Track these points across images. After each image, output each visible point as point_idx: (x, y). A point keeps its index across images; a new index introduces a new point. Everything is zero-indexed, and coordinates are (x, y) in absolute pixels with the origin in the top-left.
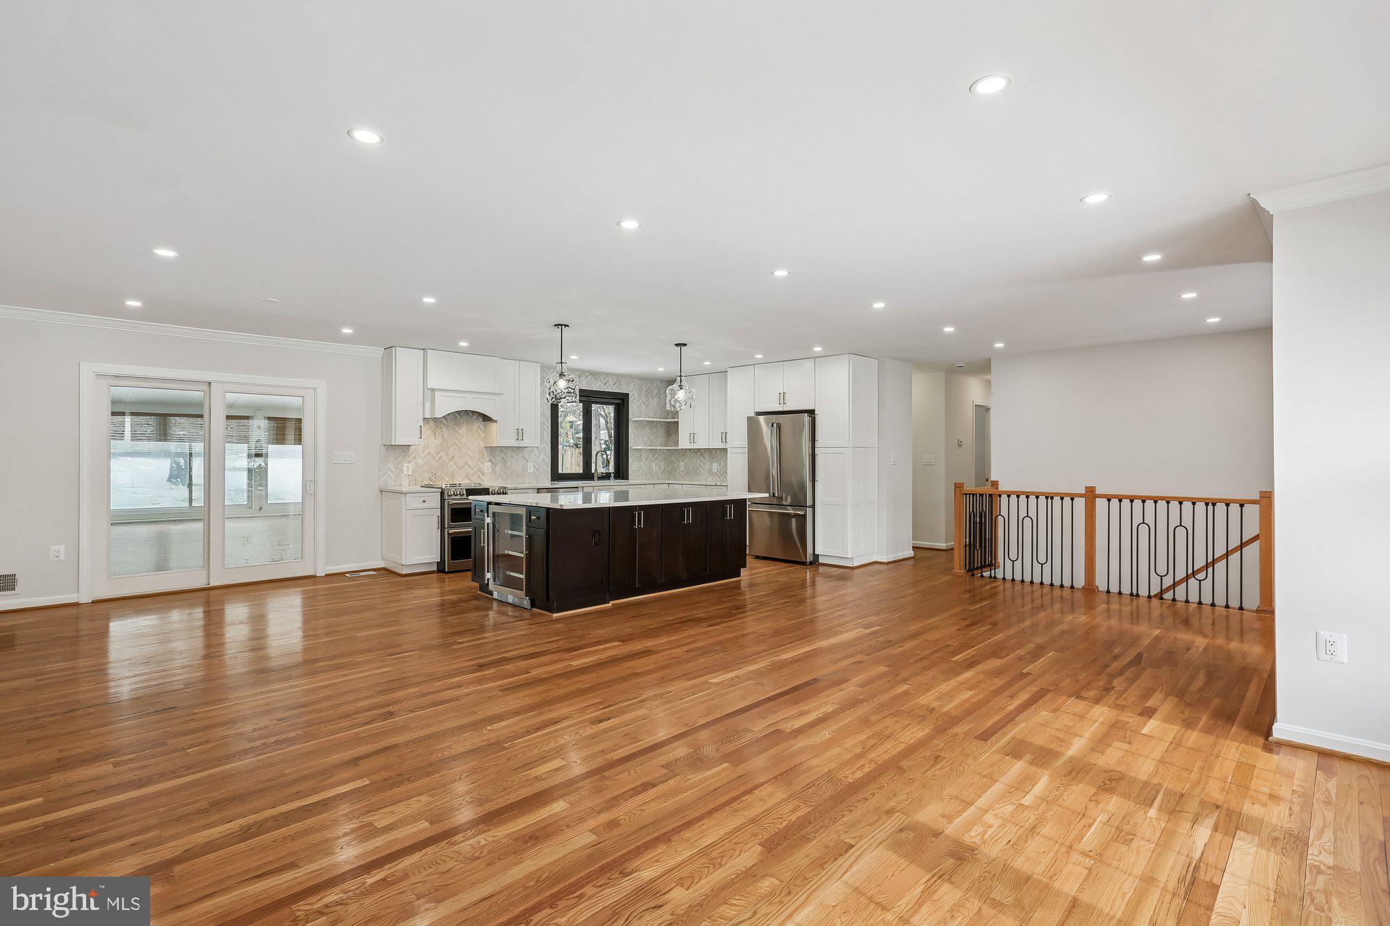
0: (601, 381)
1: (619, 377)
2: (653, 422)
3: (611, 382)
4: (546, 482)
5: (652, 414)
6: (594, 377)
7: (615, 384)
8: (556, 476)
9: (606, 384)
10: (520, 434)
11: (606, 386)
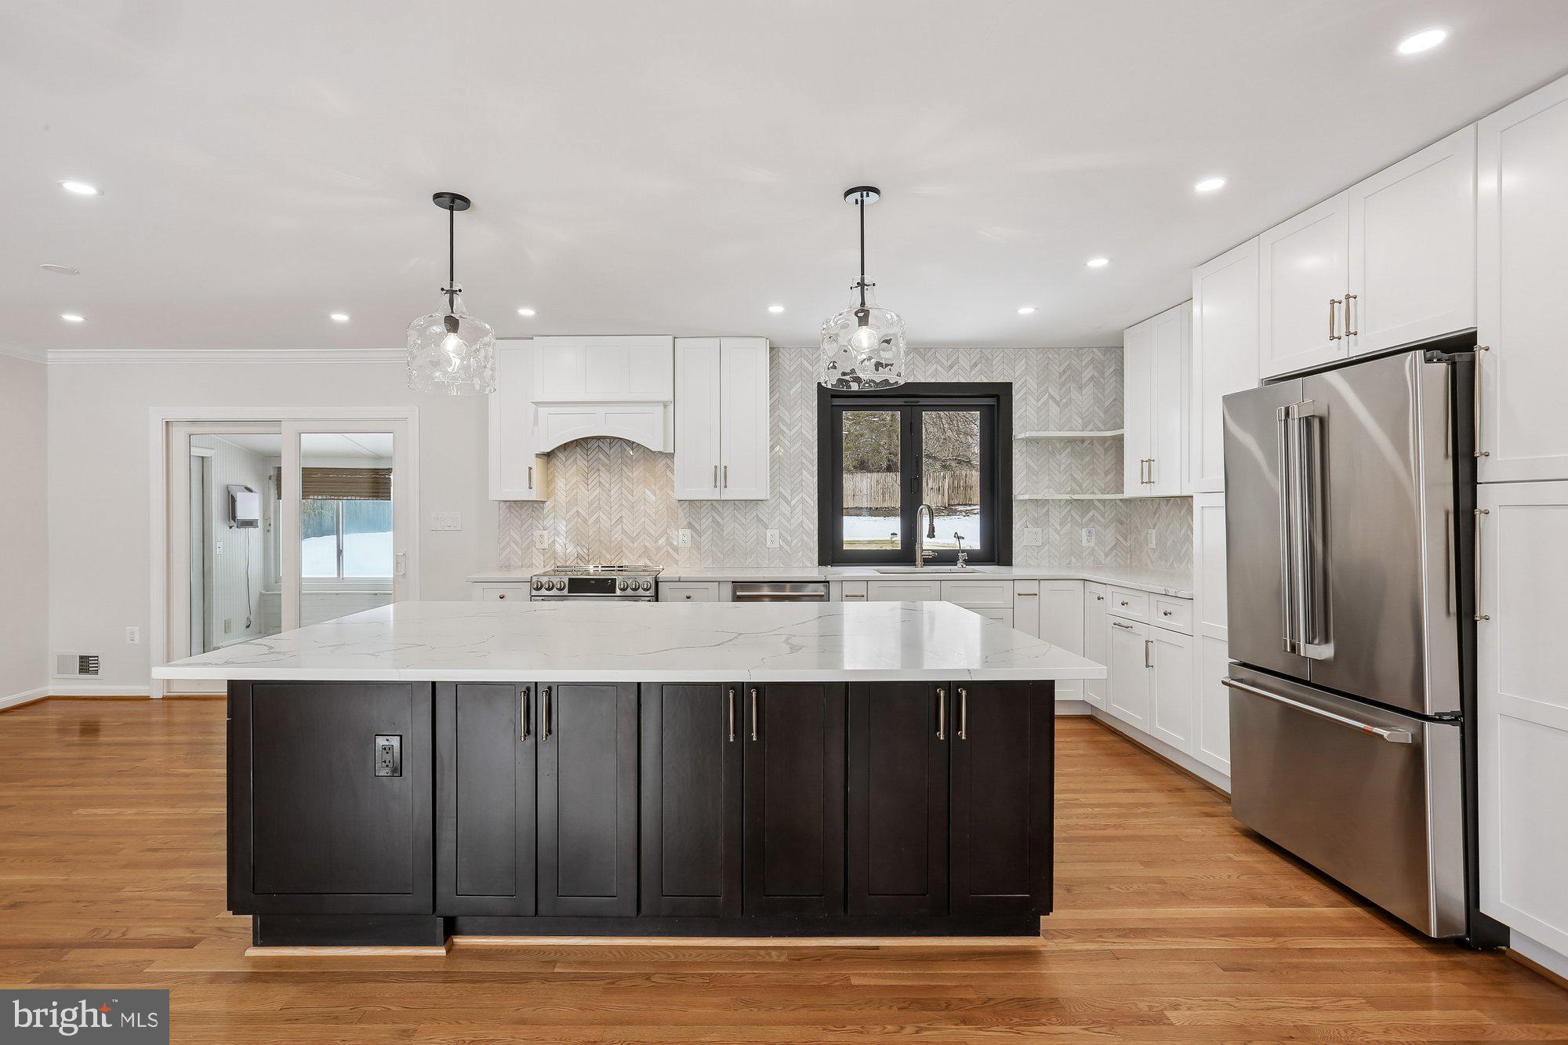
0: (938, 362)
1: (984, 349)
2: (1082, 440)
3: (964, 363)
4: (807, 566)
5: (1078, 421)
6: (923, 357)
7: (975, 365)
8: (831, 551)
9: (951, 367)
10: (721, 476)
11: (952, 371)
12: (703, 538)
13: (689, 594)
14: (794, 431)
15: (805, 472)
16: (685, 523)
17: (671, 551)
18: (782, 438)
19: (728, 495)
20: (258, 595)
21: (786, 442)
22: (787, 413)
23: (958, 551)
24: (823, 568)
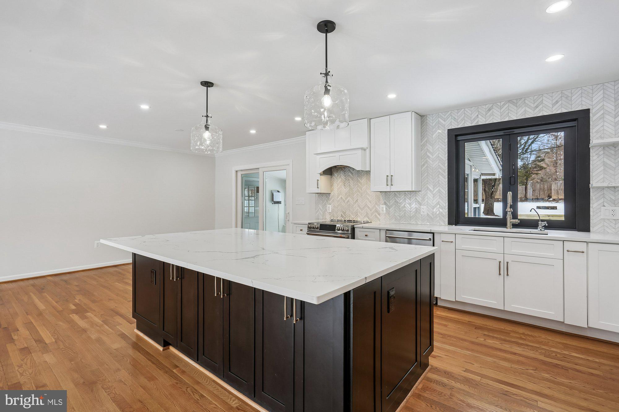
0: (527, 105)
1: (565, 90)
4: (442, 225)
7: (557, 102)
8: (456, 217)
9: (537, 107)
10: (390, 179)
11: (538, 109)
12: (391, 209)
13: (366, 234)
14: (434, 156)
15: (440, 176)
16: (383, 202)
17: (377, 215)
18: (428, 160)
19: (393, 189)
20: (282, 226)
21: (431, 162)
22: (431, 147)
23: (538, 221)
24: (451, 226)
